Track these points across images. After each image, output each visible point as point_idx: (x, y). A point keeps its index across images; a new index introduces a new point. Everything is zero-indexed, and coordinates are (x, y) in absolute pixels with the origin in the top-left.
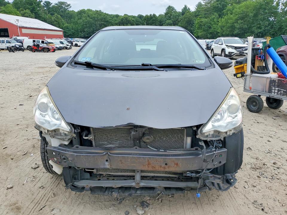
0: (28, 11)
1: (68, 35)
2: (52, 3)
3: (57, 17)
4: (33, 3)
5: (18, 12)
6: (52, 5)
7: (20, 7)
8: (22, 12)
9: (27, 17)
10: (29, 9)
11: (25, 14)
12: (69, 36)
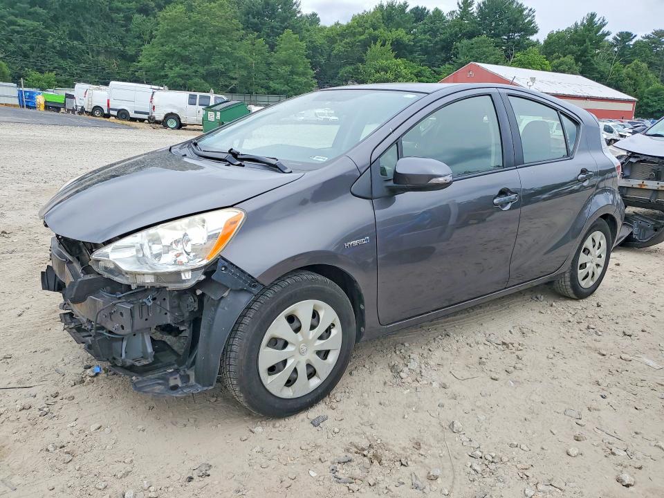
0: (569, 59)
1: (653, 113)
2: (635, 36)
3: (637, 69)
4: (587, 40)
5: (547, 62)
6: (634, 41)
7: (556, 49)
8: (555, 62)
9: (563, 72)
10: (572, 53)
11: (560, 65)
12: (655, 115)
